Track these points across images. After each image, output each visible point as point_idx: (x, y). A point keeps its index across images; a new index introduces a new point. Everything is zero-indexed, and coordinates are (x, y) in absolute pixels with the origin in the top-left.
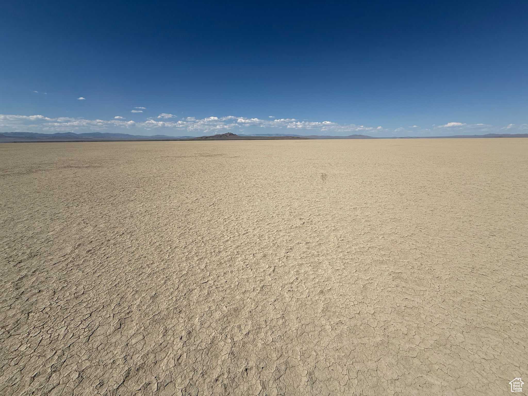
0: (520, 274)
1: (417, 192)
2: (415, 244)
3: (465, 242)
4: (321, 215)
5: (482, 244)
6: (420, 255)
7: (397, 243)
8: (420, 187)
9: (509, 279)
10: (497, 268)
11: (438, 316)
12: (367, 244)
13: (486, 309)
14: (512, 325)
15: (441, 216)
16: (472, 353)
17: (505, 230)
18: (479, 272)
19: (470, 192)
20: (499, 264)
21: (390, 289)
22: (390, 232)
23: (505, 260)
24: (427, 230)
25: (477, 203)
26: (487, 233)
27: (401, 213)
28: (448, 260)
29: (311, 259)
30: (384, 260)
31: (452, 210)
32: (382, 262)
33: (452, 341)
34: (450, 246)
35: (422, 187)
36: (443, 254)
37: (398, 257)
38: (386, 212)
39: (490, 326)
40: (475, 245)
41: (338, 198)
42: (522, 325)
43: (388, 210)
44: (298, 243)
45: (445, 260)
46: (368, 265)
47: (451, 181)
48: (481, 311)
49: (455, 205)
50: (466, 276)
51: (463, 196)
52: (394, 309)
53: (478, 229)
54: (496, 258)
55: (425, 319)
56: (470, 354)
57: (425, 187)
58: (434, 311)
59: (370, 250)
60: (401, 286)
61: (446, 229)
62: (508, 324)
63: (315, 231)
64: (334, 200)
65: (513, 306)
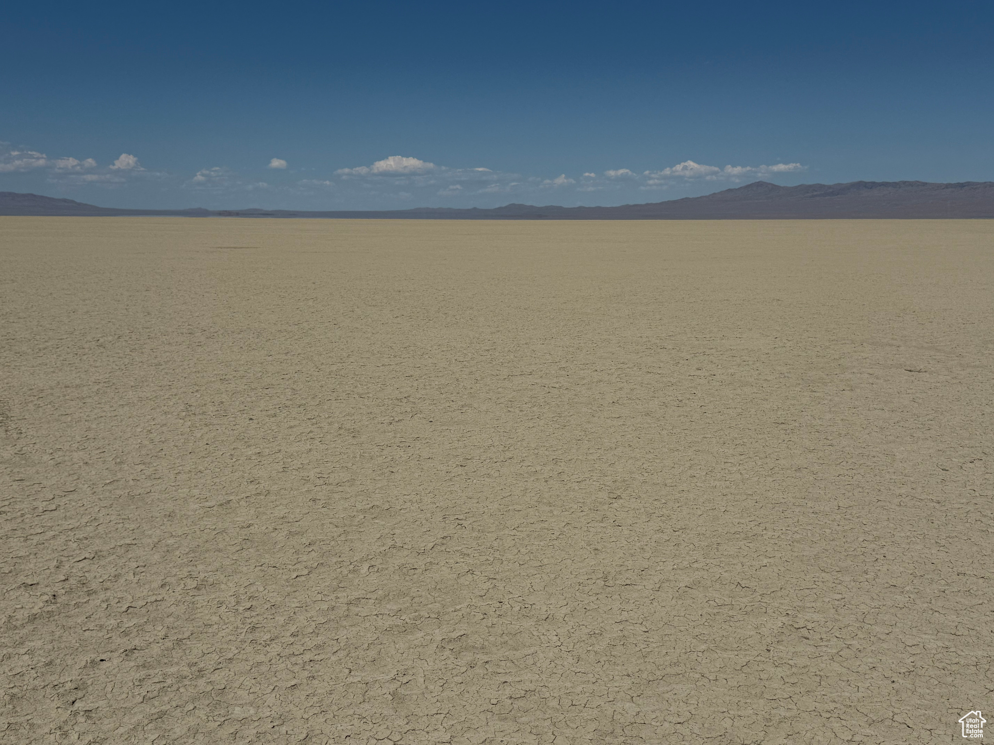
0: (685, 563)
1: (397, 419)
2: (462, 560)
3: (570, 526)
4: (104, 553)
5: (602, 521)
6: (488, 584)
7: (417, 571)
8: (396, 402)
9: (671, 578)
10: (645, 564)
11: (579, 689)
12: (337, 598)
13: (654, 645)
14: (700, 654)
15: (489, 476)
16: (658, 724)
17: (634, 479)
18: (617, 582)
19: (531, 397)
20: (647, 555)
21: (459, 679)
22: (384, 548)
23: (654, 544)
24: (474, 519)
25: (557, 426)
26: (603, 495)
27: (381, 488)
28: (553, 576)
29: (182, 690)
30: (408, 621)
31: (508, 455)
32: (405, 630)
33: (622, 720)
34: (542, 543)
35: (400, 400)
36: (535, 565)
37: (437, 604)
38: (337, 496)
39: (669, 670)
40: (591, 529)
41: (131, 483)
42: (713, 648)
43: (341, 489)
44: (93, 661)
45: (545, 577)
46: (372, 646)
47: (471, 373)
48: (648, 650)
49: (511, 441)
50: (600, 596)
51: (517, 411)
52: (491, 713)
53: (584, 491)
54: (638, 544)
55: (558, 707)
56: (656, 728)
57: (411, 399)
58: (569, 685)
59: (354, 609)
60: (479, 663)
61: (518, 507)
62: (694, 656)
63: (124, 609)
64: (119, 492)
65: (693, 623)
